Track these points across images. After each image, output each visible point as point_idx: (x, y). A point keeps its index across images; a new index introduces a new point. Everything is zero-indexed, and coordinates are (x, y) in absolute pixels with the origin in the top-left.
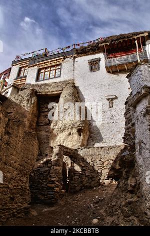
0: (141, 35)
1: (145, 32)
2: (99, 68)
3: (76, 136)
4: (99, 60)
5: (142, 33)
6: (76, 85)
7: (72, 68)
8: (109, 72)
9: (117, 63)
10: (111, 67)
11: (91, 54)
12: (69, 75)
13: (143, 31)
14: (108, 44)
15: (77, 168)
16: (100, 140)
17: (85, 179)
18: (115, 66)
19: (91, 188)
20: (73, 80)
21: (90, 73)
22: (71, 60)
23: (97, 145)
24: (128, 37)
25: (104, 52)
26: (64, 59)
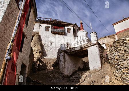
0: (64, 23)
1: (66, 22)
2: (49, 30)
3: (38, 54)
4: (49, 27)
5: (65, 23)
6: (40, 35)
7: (39, 27)
8: (52, 33)
9: (55, 31)
10: (53, 32)
11: (47, 24)
12: (37, 30)
13: (65, 22)
14: (54, 23)
15: (41, 64)
16: (46, 56)
17: (43, 67)
18: (55, 32)
19: (44, 70)
20: (39, 32)
21: (45, 31)
22: (39, 24)
23: (45, 57)
24: (60, 23)
25: (51, 25)
26: (36, 22)
